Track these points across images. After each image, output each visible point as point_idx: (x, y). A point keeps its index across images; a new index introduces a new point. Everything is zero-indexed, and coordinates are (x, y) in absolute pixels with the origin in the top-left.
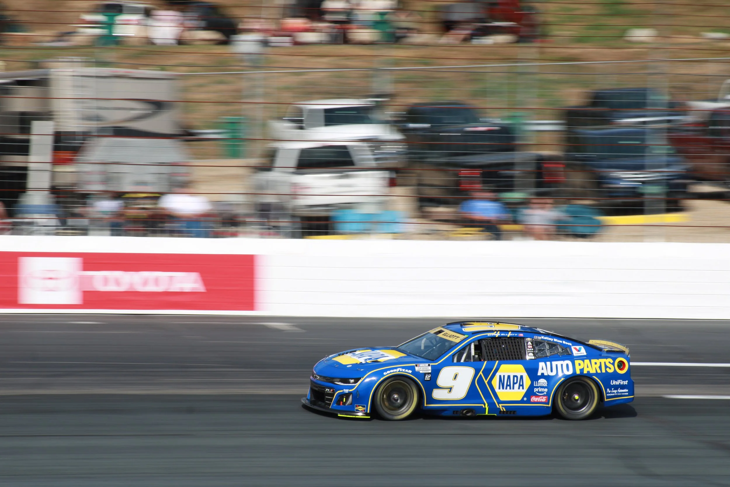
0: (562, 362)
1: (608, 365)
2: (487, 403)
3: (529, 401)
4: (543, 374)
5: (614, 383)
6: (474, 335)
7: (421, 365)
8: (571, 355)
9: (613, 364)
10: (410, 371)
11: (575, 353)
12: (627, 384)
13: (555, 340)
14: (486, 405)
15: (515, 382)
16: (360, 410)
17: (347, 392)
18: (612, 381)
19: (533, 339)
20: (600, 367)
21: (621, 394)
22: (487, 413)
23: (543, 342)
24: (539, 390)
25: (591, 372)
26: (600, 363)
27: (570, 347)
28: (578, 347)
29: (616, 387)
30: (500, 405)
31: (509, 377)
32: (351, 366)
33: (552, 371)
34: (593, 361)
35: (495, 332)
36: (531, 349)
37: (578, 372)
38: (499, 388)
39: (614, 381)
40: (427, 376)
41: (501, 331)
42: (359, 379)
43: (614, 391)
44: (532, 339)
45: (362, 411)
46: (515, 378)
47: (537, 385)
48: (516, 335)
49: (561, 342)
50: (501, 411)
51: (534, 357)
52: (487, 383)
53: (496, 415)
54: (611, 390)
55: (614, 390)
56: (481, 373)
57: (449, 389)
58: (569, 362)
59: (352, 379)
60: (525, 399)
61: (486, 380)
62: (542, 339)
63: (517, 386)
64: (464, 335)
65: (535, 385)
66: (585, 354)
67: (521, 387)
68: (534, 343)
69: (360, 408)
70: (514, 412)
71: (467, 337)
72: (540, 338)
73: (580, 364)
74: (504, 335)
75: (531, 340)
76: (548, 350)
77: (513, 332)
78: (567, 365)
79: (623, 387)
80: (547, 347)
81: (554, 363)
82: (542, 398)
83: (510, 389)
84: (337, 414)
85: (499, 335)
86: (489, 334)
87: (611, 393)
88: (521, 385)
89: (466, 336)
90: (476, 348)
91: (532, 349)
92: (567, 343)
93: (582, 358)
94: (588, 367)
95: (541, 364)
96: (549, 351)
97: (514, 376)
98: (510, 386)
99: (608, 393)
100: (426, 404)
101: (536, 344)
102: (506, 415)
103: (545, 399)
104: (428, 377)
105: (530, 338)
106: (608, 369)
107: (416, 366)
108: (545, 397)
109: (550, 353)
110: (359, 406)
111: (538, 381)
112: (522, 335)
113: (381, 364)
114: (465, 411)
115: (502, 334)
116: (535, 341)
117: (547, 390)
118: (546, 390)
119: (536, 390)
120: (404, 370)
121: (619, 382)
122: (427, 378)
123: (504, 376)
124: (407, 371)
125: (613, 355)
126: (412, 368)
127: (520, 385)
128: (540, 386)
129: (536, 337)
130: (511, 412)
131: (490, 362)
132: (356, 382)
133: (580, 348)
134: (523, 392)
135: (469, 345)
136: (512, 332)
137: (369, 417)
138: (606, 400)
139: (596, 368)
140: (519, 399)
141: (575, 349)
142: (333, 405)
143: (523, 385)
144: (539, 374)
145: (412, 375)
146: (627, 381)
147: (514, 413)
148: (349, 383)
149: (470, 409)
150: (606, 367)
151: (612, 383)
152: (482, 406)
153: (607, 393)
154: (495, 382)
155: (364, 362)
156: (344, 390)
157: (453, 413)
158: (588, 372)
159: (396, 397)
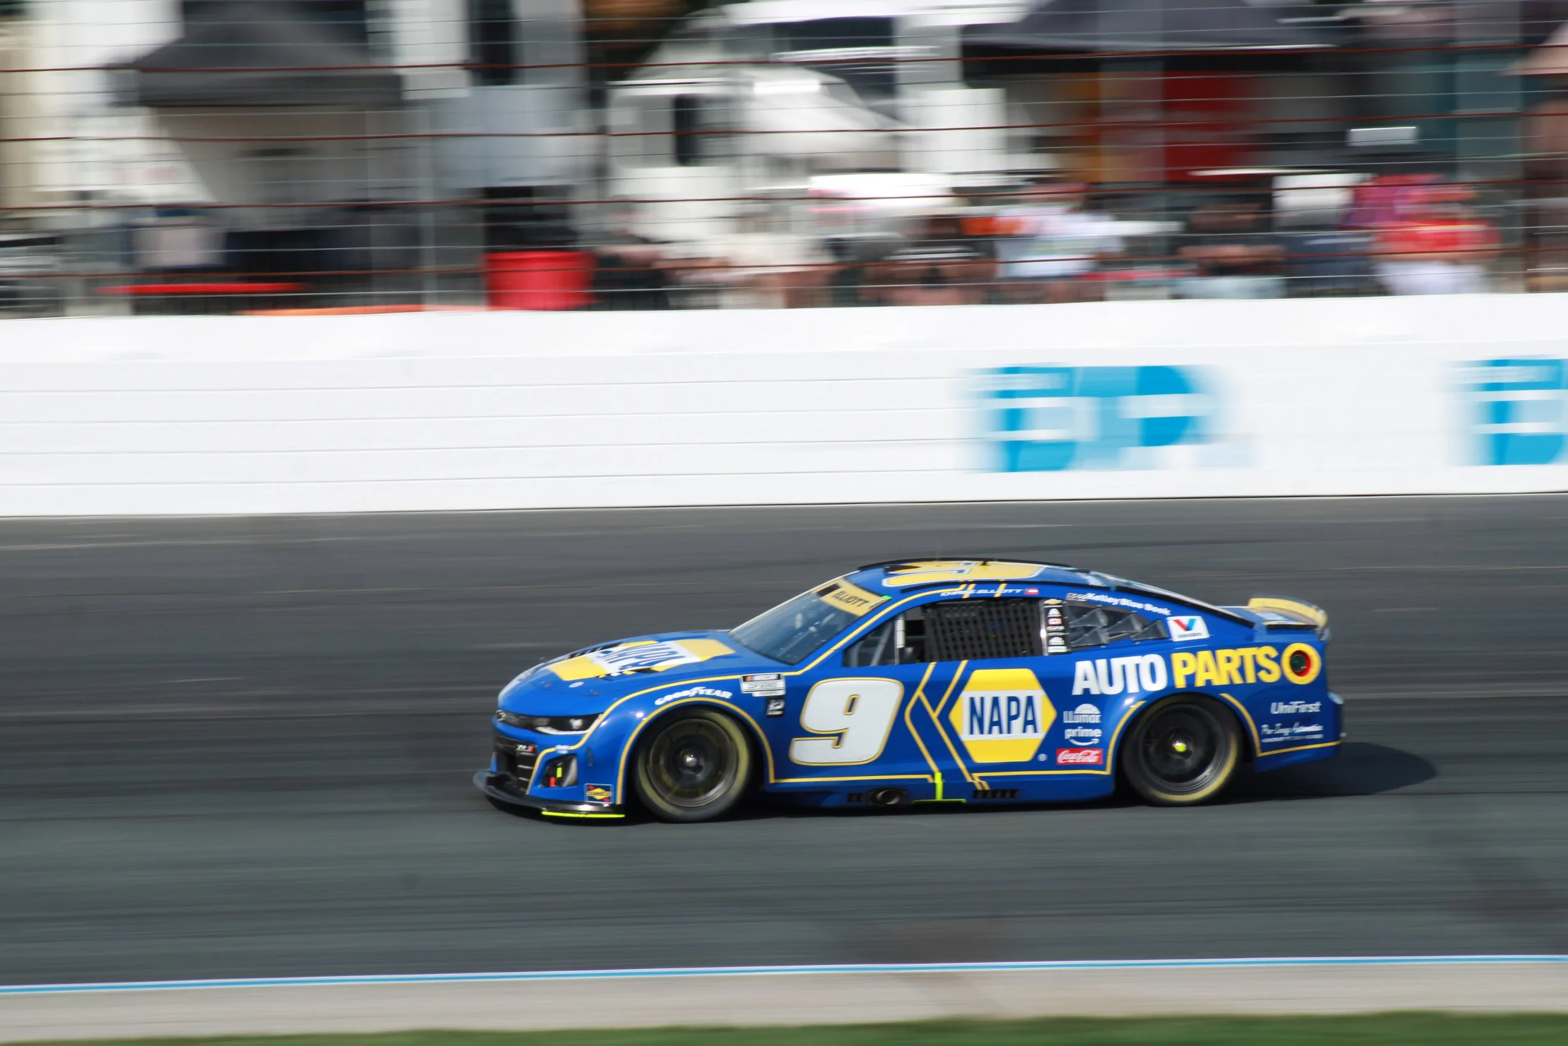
0: (1137, 659)
2: (941, 771)
3: (1052, 764)
4: (1087, 691)
5: (1280, 708)
6: (906, 594)
8: (1165, 640)
9: (1278, 660)
10: (727, 695)
11: (1177, 634)
13: (1125, 602)
15: (1014, 712)
17: (565, 752)
19: (1065, 602)
20: (1241, 670)
22: (939, 797)
23: (1091, 609)
26: (1242, 658)
28: (1185, 619)
29: (1288, 720)
30: (976, 775)
31: (996, 702)
32: (580, 684)
33: (1111, 683)
34: (1222, 654)
35: (963, 586)
37: (1180, 683)
38: (972, 732)
41: (980, 584)
42: (594, 717)
46: (1014, 704)
49: (1139, 606)
50: (976, 792)
53: (963, 800)
54: (1272, 727)
55: (1282, 727)
56: (919, 693)
58: (1157, 659)
59: (577, 718)
60: (1043, 757)
61: (934, 709)
62: (1089, 601)
63: (1018, 724)
64: (880, 595)
68: (1067, 611)
70: (1013, 792)
71: (889, 600)
72: (1083, 597)
73: (1185, 664)
77: (1010, 583)
78: (1152, 667)
79: (1306, 719)
80: (1103, 620)
81: (1117, 662)
83: (1001, 732)
85: (973, 592)
86: (945, 592)
88: (1030, 722)
89: (886, 598)
90: (912, 628)
92: (1155, 609)
93: (1193, 647)
95: (1083, 667)
96: (1108, 631)
97: (1011, 699)
98: (999, 723)
100: (777, 777)
101: (1072, 613)
102: (989, 800)
103: (1096, 757)
105: (1058, 599)
106: (1263, 676)
107: (745, 679)
109: (1111, 635)
110: (596, 787)
111: (1073, 709)
112: (1033, 591)
113: (657, 677)
114: (881, 794)
115: (980, 592)
116: (1071, 607)
118: (1097, 733)
119: (1069, 733)
120: (709, 692)
122: (775, 709)
123: (982, 699)
124: (718, 693)
125: (1279, 638)
126: (734, 686)
127: (1027, 723)
129: (1072, 596)
130: (1004, 792)
131: (947, 664)
132: (585, 727)
133: (1192, 622)
134: (1035, 739)
135: (891, 619)
136: (1010, 585)
137: (622, 816)
138: (1261, 754)
140: (1026, 756)
141: (1178, 622)
142: (532, 788)
144: (1077, 690)
146: (1318, 704)
147: (1012, 796)
148: (570, 729)
149: (892, 789)
150: (1258, 668)
151: (1277, 710)
152: (925, 780)
153: (1262, 736)
154: (960, 716)
155: (615, 674)
156: (559, 747)
157: (850, 800)
158: (1208, 682)
159: (692, 762)
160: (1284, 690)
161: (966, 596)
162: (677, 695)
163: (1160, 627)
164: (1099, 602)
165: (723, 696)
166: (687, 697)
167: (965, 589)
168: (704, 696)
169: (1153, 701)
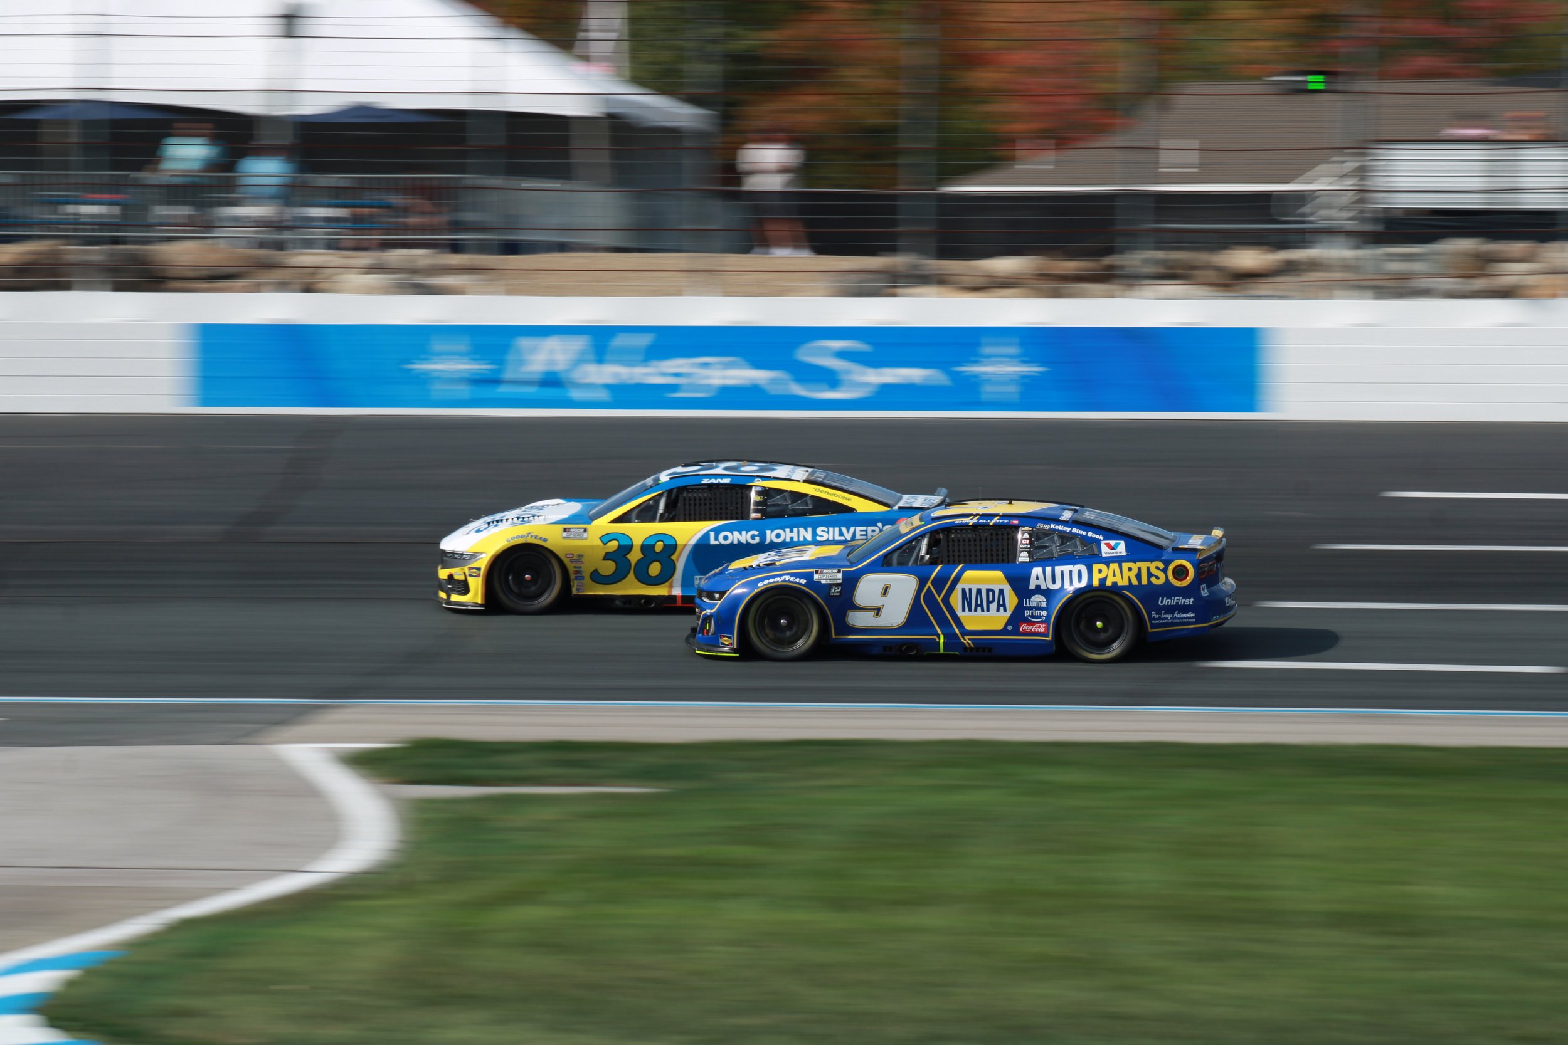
0: (1070, 567)
1: (1154, 571)
2: (943, 634)
3: (1016, 632)
4: (1038, 587)
7: (824, 571)
9: (1165, 571)
10: (803, 581)
11: (1105, 551)
12: (1191, 604)
14: (942, 637)
15: (991, 599)
16: (727, 643)
18: (1160, 599)
20: (1138, 576)
21: (1181, 621)
24: (1032, 613)
25: (1120, 583)
26: (1139, 569)
27: (1098, 542)
28: (1112, 543)
29: (1170, 609)
30: (966, 637)
31: (979, 591)
33: (1054, 582)
34: (1125, 565)
36: (1026, 546)
37: (1096, 583)
38: (964, 610)
39: (1165, 598)
40: (835, 589)
43: (1165, 616)
44: (1033, 528)
45: (728, 645)
46: (991, 593)
47: (1029, 604)
48: (1006, 521)
49: (1084, 533)
51: (1028, 558)
52: (942, 600)
53: (957, 653)
55: (1165, 614)
56: (929, 584)
57: (876, 611)
60: (1010, 628)
61: (939, 596)
63: (993, 606)
65: (1025, 605)
66: (1124, 553)
67: (1001, 609)
69: (725, 641)
70: (990, 650)
73: (1100, 571)
74: (985, 521)
75: (1029, 531)
76: (1056, 547)
78: (1080, 573)
79: (1184, 609)
81: (1058, 569)
82: (1040, 626)
83: (983, 610)
84: (695, 650)
86: (957, 521)
87: (1159, 619)
88: (1002, 605)
91: (1029, 546)
92: (1094, 536)
94: (1114, 575)
95: (1037, 571)
97: (988, 590)
98: (981, 605)
99: (1154, 619)
100: (835, 635)
104: (837, 590)
106: (1153, 580)
107: (817, 572)
108: (1044, 625)
110: (724, 637)
112: (1016, 522)
115: (981, 521)
117: (1046, 613)
118: (1044, 613)
119: (1027, 613)
120: (792, 579)
121: (1176, 601)
122: (835, 591)
124: (797, 580)
127: (999, 606)
128: (1034, 607)
129: (1040, 526)
130: (984, 650)
133: (1117, 545)
137: (738, 655)
138: (1150, 631)
139: (1129, 577)
141: (1108, 545)
143: (1004, 605)
144: (1032, 586)
145: (806, 587)
146: (1192, 599)
149: (911, 644)
150: (1150, 575)
151: (1162, 602)
152: (935, 639)
154: (956, 600)
158: (1115, 583)
160: (1168, 590)
161: (970, 524)
162: (772, 580)
163: (1095, 548)
164: (1058, 530)
165: (800, 582)
166: (778, 582)
167: (972, 519)
168: (789, 581)
169: (1078, 593)
